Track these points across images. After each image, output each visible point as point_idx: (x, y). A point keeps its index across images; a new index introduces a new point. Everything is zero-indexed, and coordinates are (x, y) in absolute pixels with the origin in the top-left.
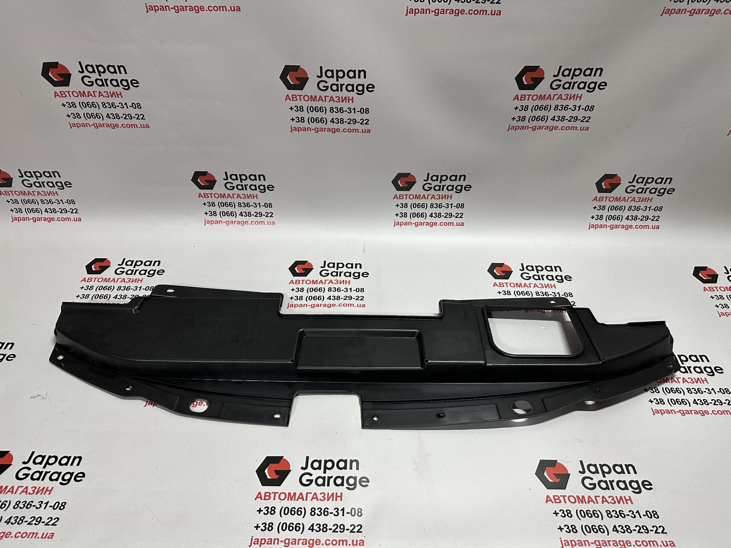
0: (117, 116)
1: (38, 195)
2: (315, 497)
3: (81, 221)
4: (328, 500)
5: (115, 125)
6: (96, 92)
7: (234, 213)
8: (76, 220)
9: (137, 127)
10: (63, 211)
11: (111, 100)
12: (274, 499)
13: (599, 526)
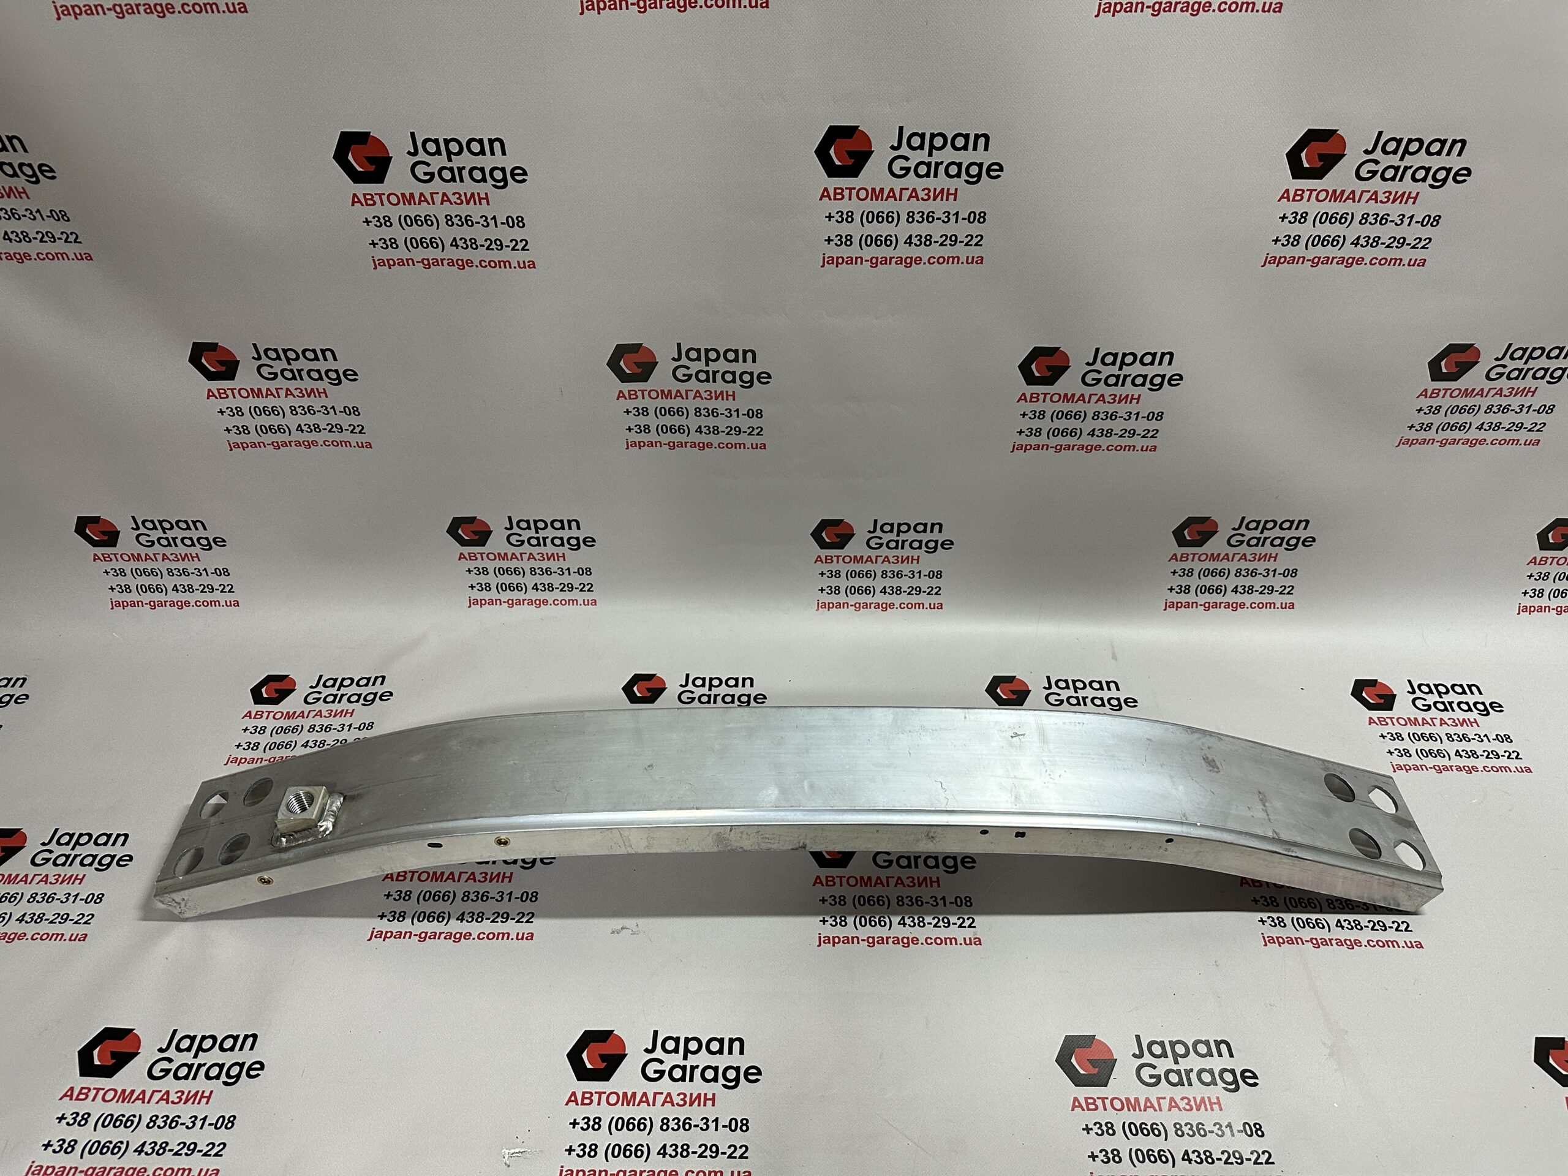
0: (317, 428)
1: (163, 560)
3: (238, 605)
5: (312, 441)
6: (282, 389)
8: (229, 604)
9: (351, 446)
10: (206, 589)
11: (306, 402)
13: (1159, 1151)
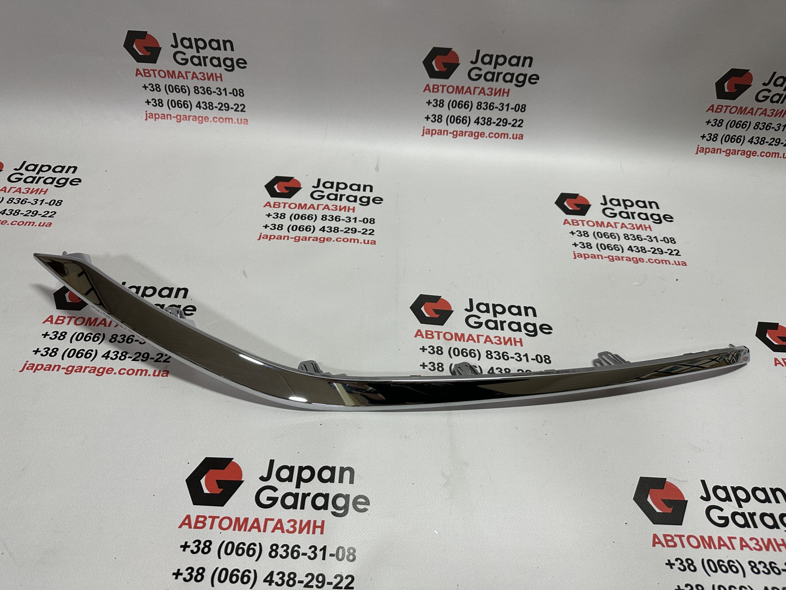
2: (279, 526)
4: (301, 532)
7: (189, 103)
12: (211, 528)
